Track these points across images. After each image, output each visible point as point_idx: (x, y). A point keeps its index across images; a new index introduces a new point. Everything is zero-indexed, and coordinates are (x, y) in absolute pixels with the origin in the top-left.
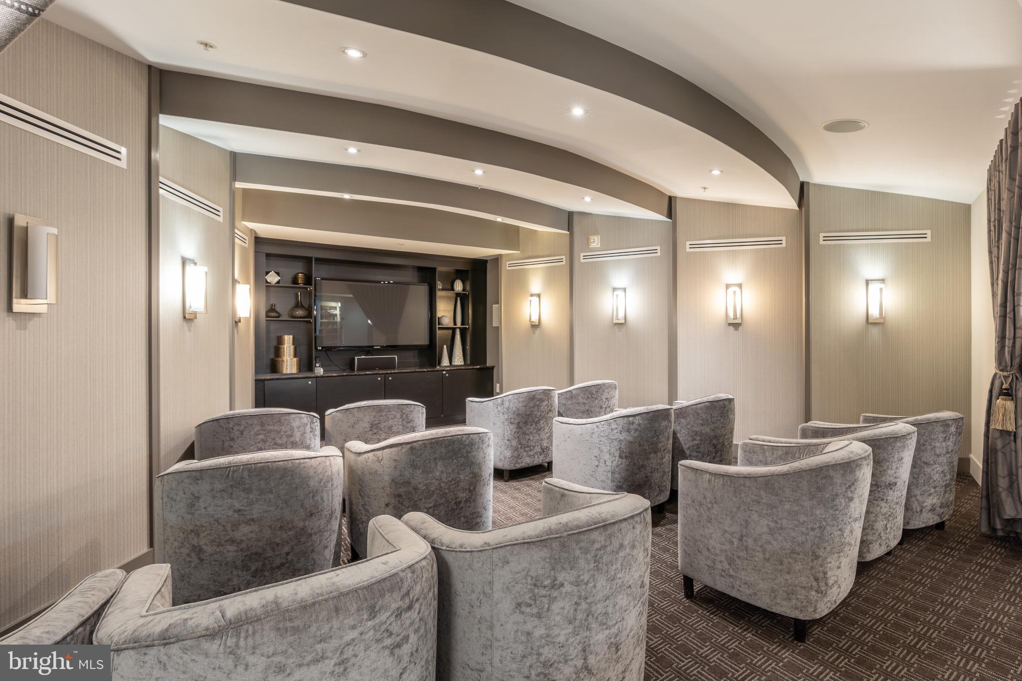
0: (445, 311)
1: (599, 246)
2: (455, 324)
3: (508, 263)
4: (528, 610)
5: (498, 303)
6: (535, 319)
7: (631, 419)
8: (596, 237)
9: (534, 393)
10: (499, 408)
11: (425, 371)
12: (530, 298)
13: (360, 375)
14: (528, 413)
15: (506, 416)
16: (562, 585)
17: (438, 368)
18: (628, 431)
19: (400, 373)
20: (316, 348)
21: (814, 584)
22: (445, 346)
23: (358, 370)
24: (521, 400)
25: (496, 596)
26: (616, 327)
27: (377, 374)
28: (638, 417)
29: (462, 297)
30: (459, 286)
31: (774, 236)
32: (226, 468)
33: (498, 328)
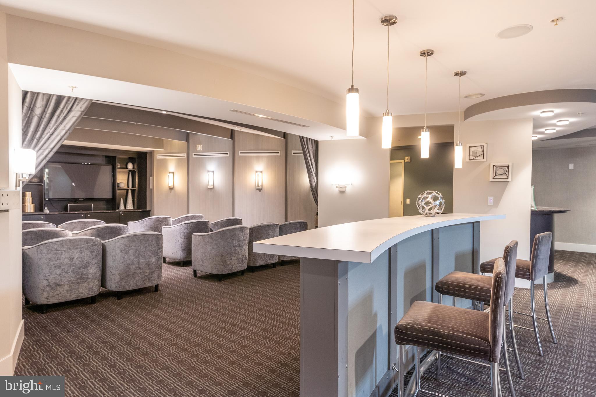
0: (122, 179)
1: (201, 150)
2: (128, 187)
3: (157, 155)
4: (123, 252)
5: (152, 176)
6: (171, 185)
7: (188, 224)
8: (200, 146)
9: (158, 218)
10: (142, 225)
11: (109, 212)
12: (168, 174)
13: (71, 213)
14: (156, 227)
15: (145, 228)
16: (132, 247)
17: (117, 210)
18: (187, 229)
19: (95, 213)
20: (45, 199)
21: (222, 264)
22: (122, 199)
23: (70, 211)
24: (152, 221)
25: (116, 249)
26: (209, 190)
27: (81, 213)
28: (191, 224)
29: (133, 173)
30: (130, 166)
31: (276, 150)
32: (36, 231)
33: (152, 189)
